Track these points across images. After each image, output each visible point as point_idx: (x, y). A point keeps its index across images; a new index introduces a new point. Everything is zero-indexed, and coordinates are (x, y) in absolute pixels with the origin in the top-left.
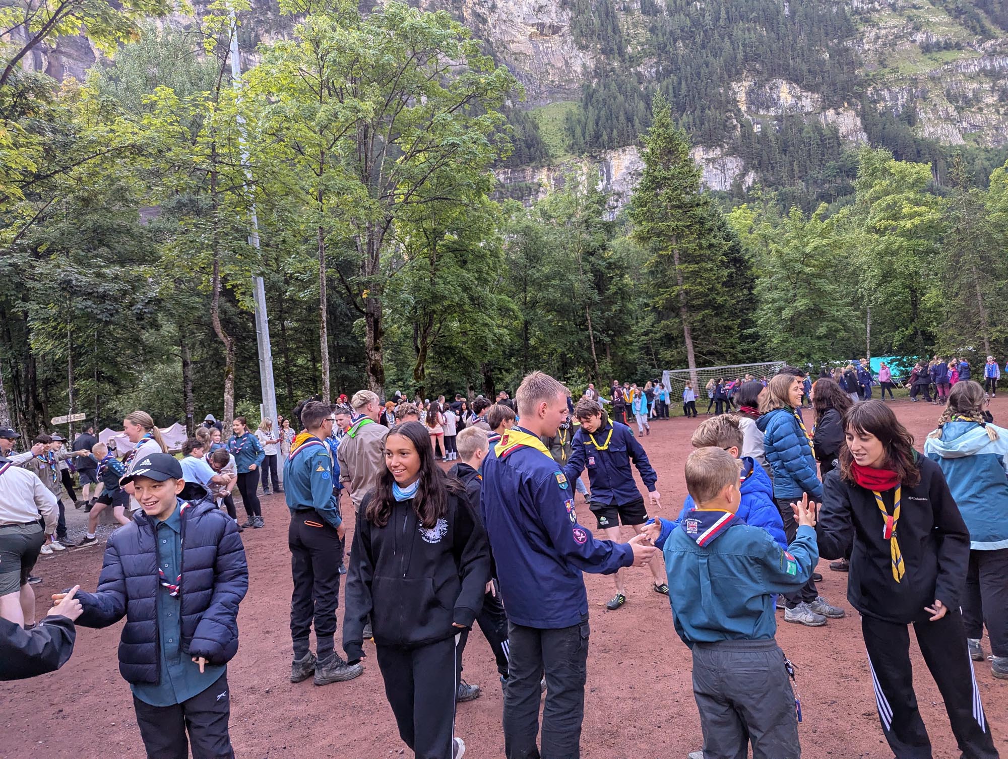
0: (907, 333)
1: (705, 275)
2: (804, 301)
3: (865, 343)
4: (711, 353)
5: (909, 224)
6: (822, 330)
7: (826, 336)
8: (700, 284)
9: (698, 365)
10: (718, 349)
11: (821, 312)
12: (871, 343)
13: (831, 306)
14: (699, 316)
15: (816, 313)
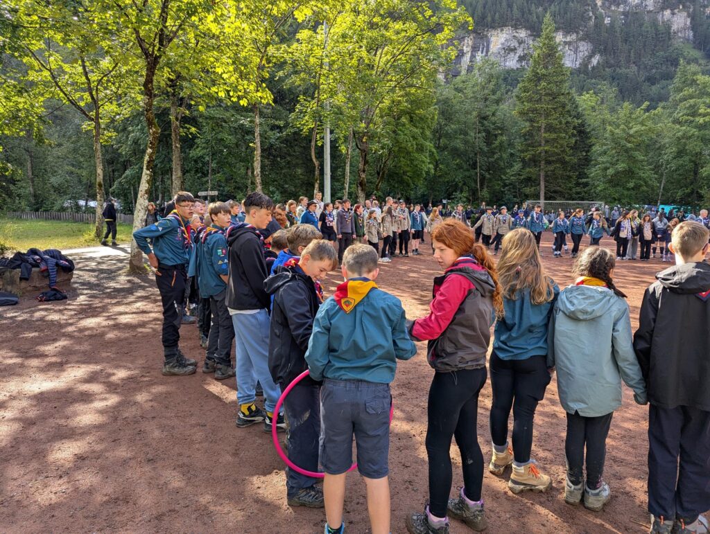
0: (686, 191)
1: (561, 142)
2: (623, 165)
3: (658, 195)
4: (555, 192)
5: (701, 120)
6: (631, 185)
7: (633, 189)
8: (556, 147)
9: (546, 199)
10: (561, 190)
11: (633, 173)
12: (663, 195)
13: (639, 169)
14: (551, 168)
15: (630, 173)
